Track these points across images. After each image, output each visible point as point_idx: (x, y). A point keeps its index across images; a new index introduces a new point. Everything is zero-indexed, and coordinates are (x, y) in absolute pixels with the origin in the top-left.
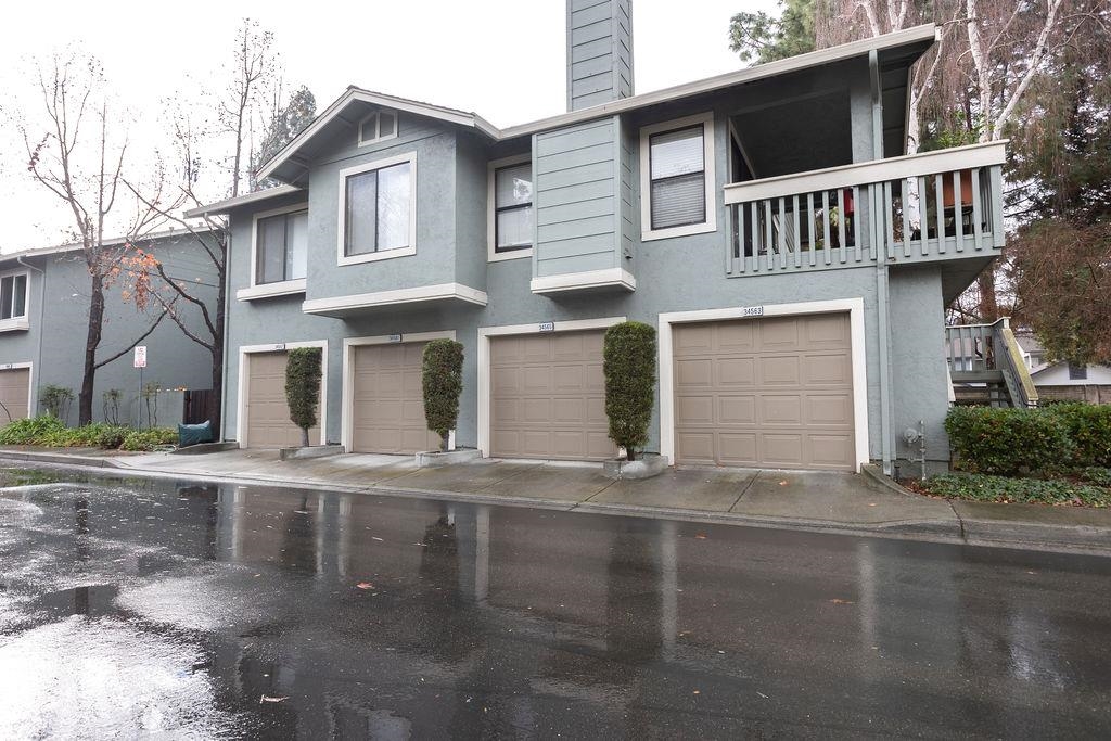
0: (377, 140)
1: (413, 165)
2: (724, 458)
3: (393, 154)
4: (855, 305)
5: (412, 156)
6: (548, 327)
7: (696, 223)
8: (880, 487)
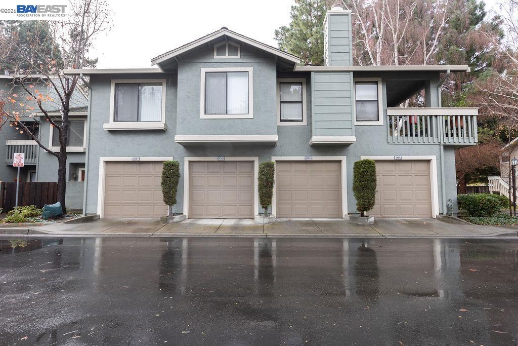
0: (227, 57)
1: (251, 74)
2: (385, 214)
3: (237, 66)
4: (434, 158)
5: (250, 70)
6: (309, 158)
7: (375, 121)
8: (461, 222)
